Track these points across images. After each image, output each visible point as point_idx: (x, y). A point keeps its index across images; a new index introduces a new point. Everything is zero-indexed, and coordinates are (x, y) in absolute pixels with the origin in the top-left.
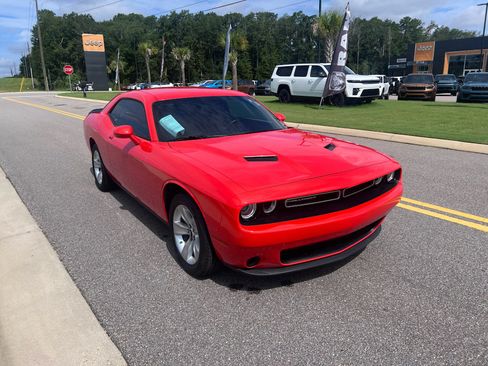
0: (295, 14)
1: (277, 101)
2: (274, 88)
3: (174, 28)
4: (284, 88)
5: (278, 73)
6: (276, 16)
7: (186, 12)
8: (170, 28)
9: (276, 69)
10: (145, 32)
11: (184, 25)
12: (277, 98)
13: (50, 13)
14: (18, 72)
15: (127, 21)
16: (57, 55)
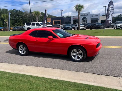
0: (13, 10)
6: (8, 10)
9: (25, 24)
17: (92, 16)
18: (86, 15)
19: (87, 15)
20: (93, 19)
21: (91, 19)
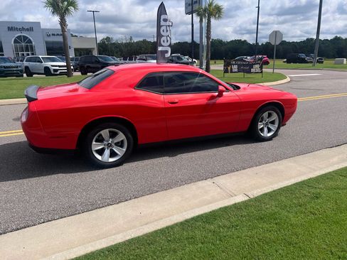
17: (49, 36)
18: (28, 30)
19: (31, 29)
20: (53, 43)
21: (47, 43)
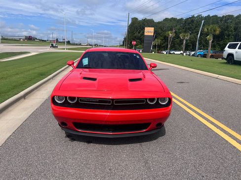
1: (225, 63)
2: (225, 55)
3: (191, 24)
4: (231, 55)
5: (229, 47)
7: (200, 15)
8: (189, 24)
9: (228, 45)
10: (176, 26)
11: (197, 22)
12: (226, 61)
13: (136, 19)
14: (122, 44)
15: (169, 21)
16: (135, 37)
